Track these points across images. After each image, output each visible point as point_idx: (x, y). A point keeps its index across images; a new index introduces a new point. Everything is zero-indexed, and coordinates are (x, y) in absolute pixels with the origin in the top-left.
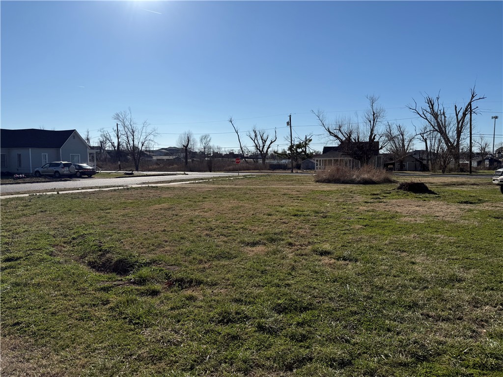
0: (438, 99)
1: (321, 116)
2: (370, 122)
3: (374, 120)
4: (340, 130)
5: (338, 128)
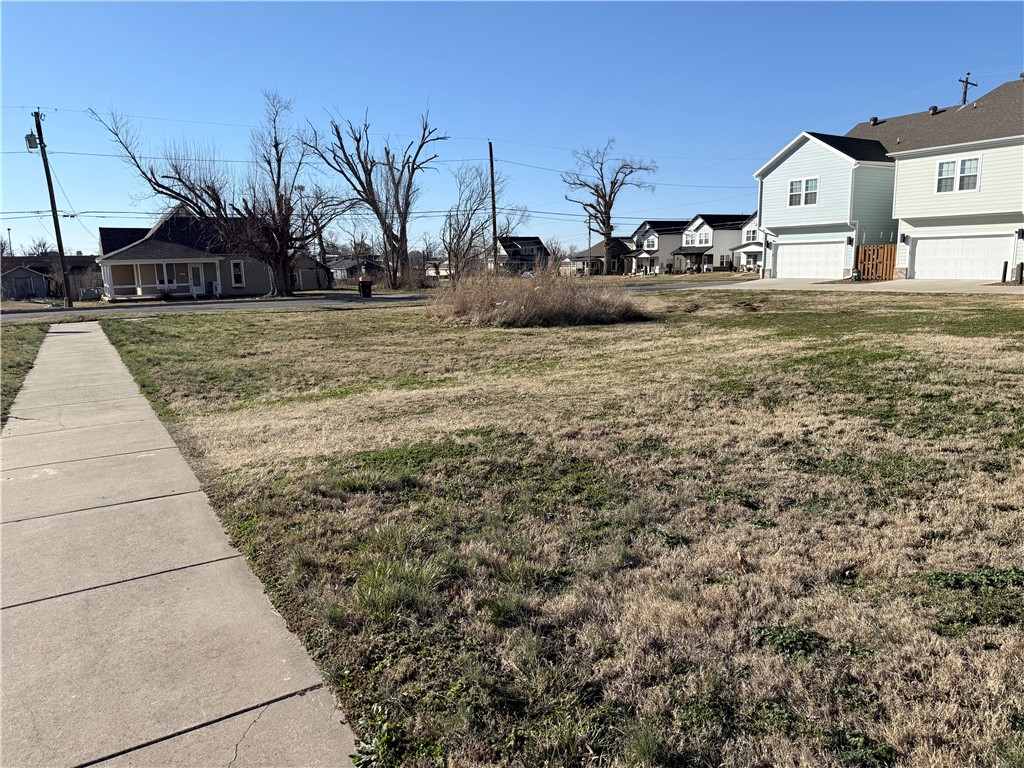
0: (366, 127)
1: (123, 130)
2: (270, 164)
4: (180, 180)
5: (173, 174)
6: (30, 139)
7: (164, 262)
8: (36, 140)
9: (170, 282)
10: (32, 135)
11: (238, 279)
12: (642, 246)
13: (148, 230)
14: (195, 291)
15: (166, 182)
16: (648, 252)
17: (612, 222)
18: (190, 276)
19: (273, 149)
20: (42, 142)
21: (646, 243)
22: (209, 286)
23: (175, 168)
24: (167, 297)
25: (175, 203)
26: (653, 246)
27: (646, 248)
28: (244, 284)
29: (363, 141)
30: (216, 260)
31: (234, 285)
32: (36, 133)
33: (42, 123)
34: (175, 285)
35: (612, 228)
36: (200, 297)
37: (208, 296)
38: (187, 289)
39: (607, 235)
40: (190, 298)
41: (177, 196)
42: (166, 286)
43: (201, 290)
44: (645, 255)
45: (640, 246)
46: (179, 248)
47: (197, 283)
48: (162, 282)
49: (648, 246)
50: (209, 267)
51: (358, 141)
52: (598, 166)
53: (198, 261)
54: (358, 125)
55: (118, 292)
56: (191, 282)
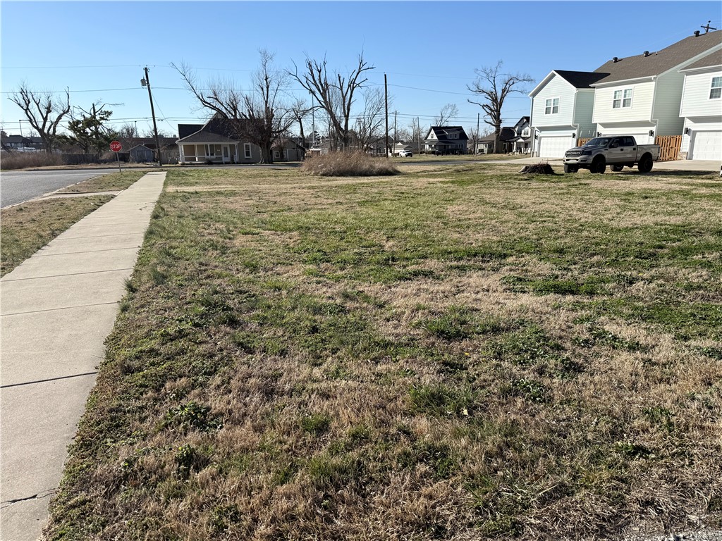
0: (325, 63)
1: (188, 73)
2: (262, 89)
3: (268, 87)
4: (217, 99)
5: (213, 96)
6: (143, 81)
7: (209, 144)
8: (145, 82)
9: (212, 154)
10: (144, 79)
11: (248, 154)
12: (521, 134)
13: (203, 125)
14: (225, 160)
15: (208, 100)
16: (523, 138)
17: (501, 117)
18: (223, 152)
19: (265, 81)
20: (148, 83)
21: (523, 132)
22: (232, 157)
23: (214, 93)
24: (210, 163)
25: (214, 112)
26: (527, 134)
27: (523, 135)
28: (251, 157)
29: (323, 71)
30: (236, 143)
31: (246, 157)
32: (145, 78)
33: (148, 73)
34: (215, 156)
35: (500, 121)
36: (226, 163)
37: (232, 163)
38: (221, 158)
39: (498, 126)
40: (222, 163)
41: (214, 108)
42: (210, 157)
43: (228, 159)
44: (521, 140)
45: (519, 134)
46: (217, 136)
47: (226, 156)
48: (208, 155)
49: (524, 134)
50: (232, 147)
51: (320, 72)
52: (492, 79)
53: (226, 143)
54: (320, 62)
55: (187, 160)
56: (223, 155)
